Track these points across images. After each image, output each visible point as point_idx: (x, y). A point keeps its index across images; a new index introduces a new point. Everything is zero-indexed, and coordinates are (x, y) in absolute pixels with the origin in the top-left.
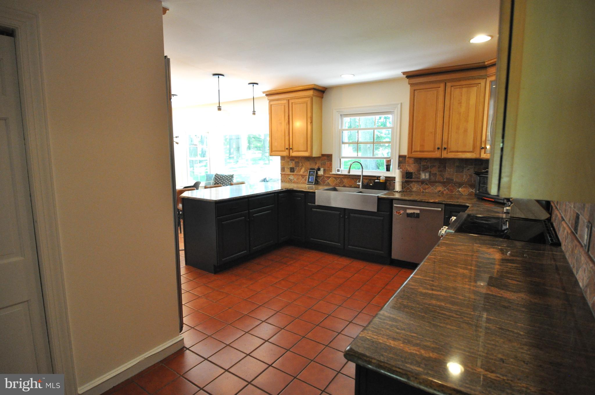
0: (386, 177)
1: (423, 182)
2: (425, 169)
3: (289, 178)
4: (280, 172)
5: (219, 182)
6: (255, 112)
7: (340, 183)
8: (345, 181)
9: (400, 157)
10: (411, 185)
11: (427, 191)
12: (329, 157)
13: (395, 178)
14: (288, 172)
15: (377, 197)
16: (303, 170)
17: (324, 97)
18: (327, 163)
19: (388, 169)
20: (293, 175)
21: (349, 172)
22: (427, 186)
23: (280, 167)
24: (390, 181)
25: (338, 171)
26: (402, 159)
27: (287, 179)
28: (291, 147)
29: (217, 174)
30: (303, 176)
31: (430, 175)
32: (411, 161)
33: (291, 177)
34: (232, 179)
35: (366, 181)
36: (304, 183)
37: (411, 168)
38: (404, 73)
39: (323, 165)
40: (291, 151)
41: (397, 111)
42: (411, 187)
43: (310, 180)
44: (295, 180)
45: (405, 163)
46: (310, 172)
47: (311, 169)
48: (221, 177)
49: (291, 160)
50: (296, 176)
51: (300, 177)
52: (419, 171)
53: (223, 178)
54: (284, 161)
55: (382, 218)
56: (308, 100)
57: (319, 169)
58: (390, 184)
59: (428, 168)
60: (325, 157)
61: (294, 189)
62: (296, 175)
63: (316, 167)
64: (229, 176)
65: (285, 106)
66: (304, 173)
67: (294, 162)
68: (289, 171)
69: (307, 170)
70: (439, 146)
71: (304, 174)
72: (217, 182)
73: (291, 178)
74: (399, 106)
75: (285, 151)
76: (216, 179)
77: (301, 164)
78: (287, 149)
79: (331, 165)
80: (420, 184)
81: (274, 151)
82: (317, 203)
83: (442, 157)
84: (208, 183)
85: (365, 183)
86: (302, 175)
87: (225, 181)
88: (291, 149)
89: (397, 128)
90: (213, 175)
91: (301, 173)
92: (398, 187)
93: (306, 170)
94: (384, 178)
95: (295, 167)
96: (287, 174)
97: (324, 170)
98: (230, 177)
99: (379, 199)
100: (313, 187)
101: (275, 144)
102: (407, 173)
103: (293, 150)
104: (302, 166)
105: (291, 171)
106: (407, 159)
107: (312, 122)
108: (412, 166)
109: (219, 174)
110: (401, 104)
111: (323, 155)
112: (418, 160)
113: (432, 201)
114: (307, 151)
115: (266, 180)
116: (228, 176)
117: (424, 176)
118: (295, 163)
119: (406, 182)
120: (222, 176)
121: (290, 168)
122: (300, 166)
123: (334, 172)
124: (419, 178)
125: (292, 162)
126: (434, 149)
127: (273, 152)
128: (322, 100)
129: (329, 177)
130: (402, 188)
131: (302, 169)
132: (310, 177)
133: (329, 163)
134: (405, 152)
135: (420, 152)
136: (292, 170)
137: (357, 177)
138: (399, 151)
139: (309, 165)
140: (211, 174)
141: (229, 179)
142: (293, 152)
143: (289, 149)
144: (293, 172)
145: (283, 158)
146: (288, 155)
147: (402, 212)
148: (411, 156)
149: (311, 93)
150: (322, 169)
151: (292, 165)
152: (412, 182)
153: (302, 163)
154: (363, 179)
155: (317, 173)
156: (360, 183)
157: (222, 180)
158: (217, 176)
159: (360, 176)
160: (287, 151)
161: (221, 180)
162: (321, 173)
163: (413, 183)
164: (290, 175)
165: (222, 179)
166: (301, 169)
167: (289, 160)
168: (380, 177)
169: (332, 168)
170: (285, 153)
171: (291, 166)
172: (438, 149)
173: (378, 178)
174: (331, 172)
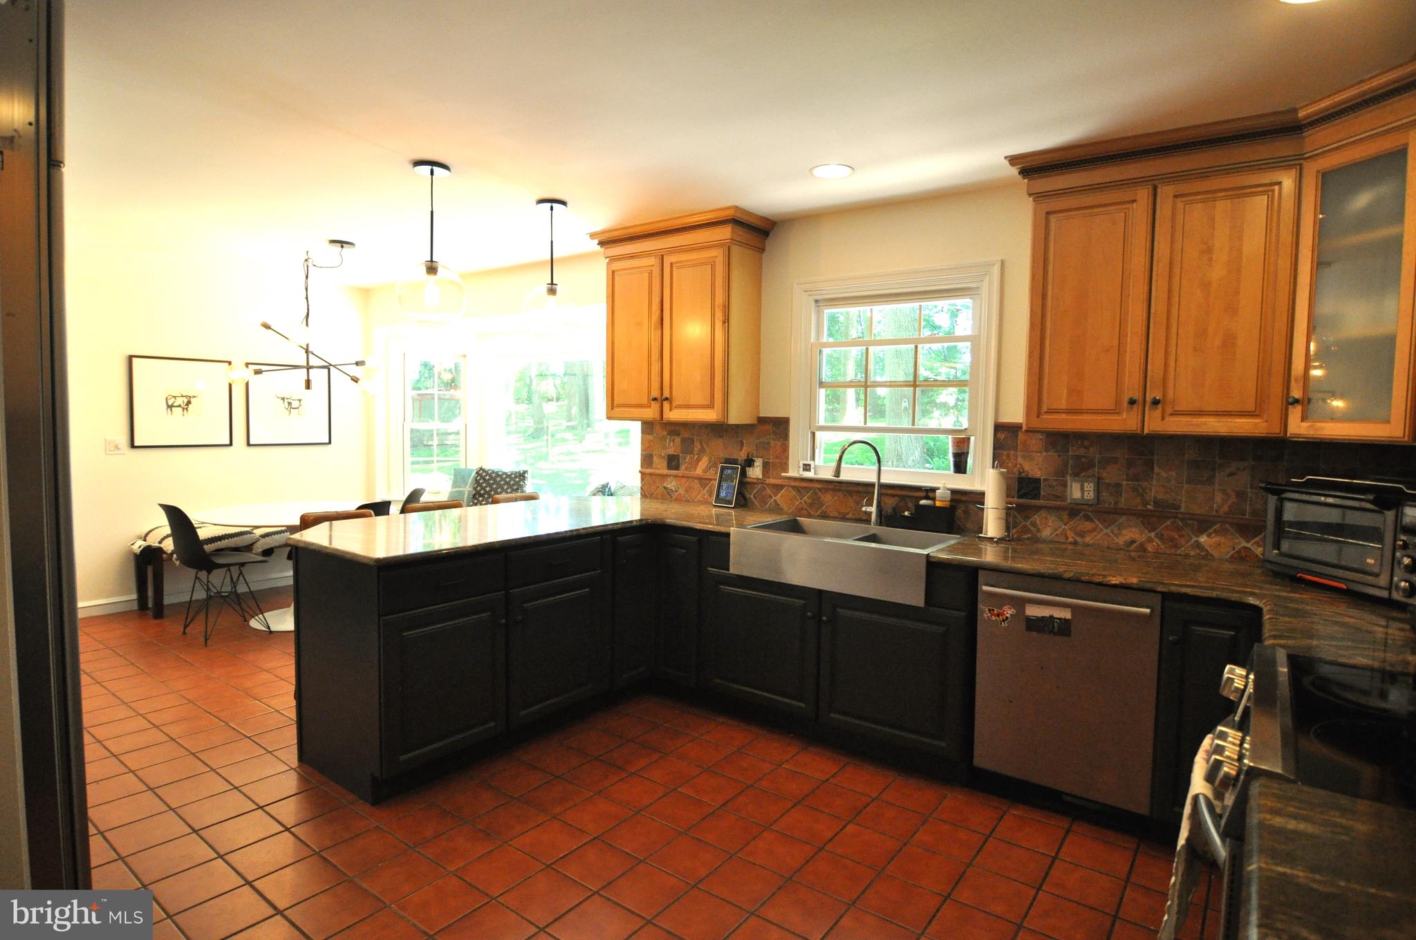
0: (954, 492)
1: (1075, 511)
2: (1081, 469)
3: (665, 487)
4: (639, 468)
5: (485, 490)
6: (554, 286)
7: (811, 505)
8: (828, 499)
9: (999, 428)
10: (1037, 518)
11: (1088, 539)
12: (780, 426)
13: (982, 494)
14: (661, 467)
15: (923, 562)
16: (704, 463)
17: (767, 248)
18: (772, 443)
19: (960, 467)
20: (676, 476)
21: (837, 473)
22: (1088, 525)
23: (640, 452)
24: (968, 502)
25: (807, 467)
26: (1005, 435)
27: (658, 487)
28: (666, 394)
29: (481, 469)
30: (703, 481)
31: (1098, 491)
32: (1036, 442)
33: (671, 484)
34: (522, 483)
35: (890, 503)
36: (706, 502)
37: (1036, 466)
38: (1013, 160)
39: (764, 447)
40: (666, 405)
41: (989, 287)
42: (1034, 524)
43: (723, 494)
44: (681, 491)
45: (1015, 448)
46: (723, 469)
47: (728, 461)
48: (491, 478)
49: (672, 433)
50: (684, 480)
51: (696, 485)
52: (1061, 473)
53: (498, 479)
54: (650, 437)
55: (941, 629)
56: (718, 254)
57: (749, 463)
58: (966, 512)
59: (1091, 465)
60: (769, 427)
61: (668, 521)
62: (683, 477)
63: (742, 456)
64: (513, 476)
65: (651, 274)
66: (705, 471)
67: (678, 440)
68: (665, 463)
69: (715, 465)
70: (1137, 395)
71: (708, 475)
72: (480, 490)
73: (669, 486)
74: (996, 270)
75: (650, 407)
76: (477, 481)
77: (699, 447)
78: (655, 399)
79: (785, 449)
80: (1065, 517)
81: (619, 406)
82: (733, 570)
83: (1146, 431)
84: (456, 492)
85: (888, 509)
86: (700, 479)
87: (502, 488)
88: (667, 399)
89: (988, 342)
90: (472, 470)
91: (699, 471)
92: (992, 526)
93: (712, 465)
94: (948, 494)
95: (681, 455)
96: (660, 475)
97: (766, 466)
98: (516, 477)
99: (933, 565)
100: (730, 515)
101: (621, 385)
102: (1021, 481)
103: (671, 403)
104: (702, 451)
105: (670, 467)
106: (1021, 436)
107: (726, 321)
108: (1039, 458)
109: (486, 467)
110: (1003, 263)
111: (762, 421)
112: (1058, 440)
113: (1115, 581)
114: (711, 406)
115: (607, 490)
116: (511, 474)
117: (1079, 491)
118: (683, 440)
119: (1020, 508)
120: (494, 475)
121: (666, 458)
122: (695, 453)
123: (794, 471)
124: (1063, 498)
125: (673, 441)
126: (1118, 402)
127: (615, 409)
128: (760, 260)
129: (778, 488)
130: (1008, 529)
131: (700, 460)
132: (724, 485)
133: (779, 443)
134: (1015, 413)
135: (1068, 412)
136: (673, 462)
137: (861, 490)
138: (997, 409)
139: (720, 448)
140: (468, 467)
141: (512, 482)
142: (671, 410)
143: (662, 400)
144: (677, 468)
145: (648, 427)
146: (657, 416)
147: (1009, 612)
148: (1036, 424)
149: (725, 233)
150: (758, 463)
151: (673, 447)
152: (1039, 508)
153: (701, 444)
154: (880, 495)
155: (743, 474)
156: (873, 509)
157: (494, 486)
158: (481, 475)
159: (872, 485)
160: (655, 405)
161: (490, 485)
162: (756, 472)
163: (1043, 513)
164: (667, 476)
165: (493, 484)
166: (698, 460)
167: (665, 433)
168: (933, 490)
169: (787, 458)
170: (651, 413)
171: (671, 451)
172: (1132, 402)
173: (929, 492)
174: (786, 470)
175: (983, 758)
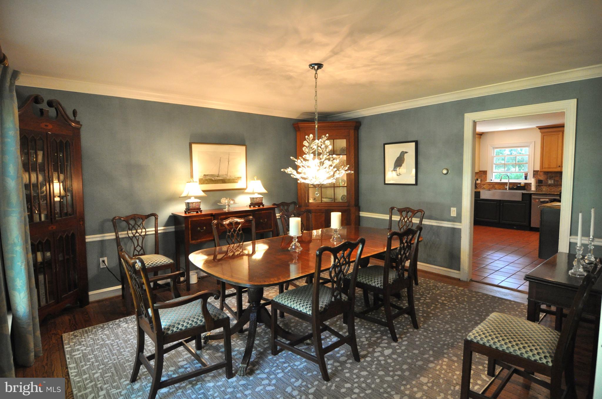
0: (525, 183)
1: (550, 185)
2: (551, 178)
7: (492, 187)
8: (496, 186)
9: (534, 171)
10: (542, 187)
11: (552, 190)
12: (485, 173)
13: (531, 184)
15: (521, 194)
17: (482, 138)
18: (483, 176)
19: (526, 178)
21: (500, 181)
22: (552, 188)
24: (527, 185)
25: (491, 180)
26: (535, 173)
31: (554, 181)
32: (542, 173)
35: (511, 186)
37: (542, 178)
38: (537, 127)
39: (480, 177)
41: (532, 146)
42: (541, 188)
45: (538, 175)
52: (547, 179)
55: (524, 204)
58: (527, 187)
59: (553, 177)
60: (482, 173)
70: (560, 165)
74: (533, 143)
79: (486, 177)
80: (548, 187)
82: (481, 198)
85: (511, 187)
89: (532, 155)
92: (533, 188)
94: (524, 184)
97: (481, 180)
99: (523, 194)
102: (539, 180)
106: (539, 173)
108: (543, 176)
110: (535, 142)
111: (480, 171)
112: (546, 173)
113: (556, 194)
117: (550, 182)
119: (538, 185)
123: (488, 181)
124: (547, 183)
126: (557, 166)
128: (480, 140)
129: (484, 184)
130: (536, 189)
134: (538, 168)
135: (548, 168)
138: (534, 168)
147: (537, 200)
148: (542, 171)
150: (479, 180)
152: (543, 185)
154: (509, 185)
156: (508, 187)
159: (507, 183)
163: (543, 186)
168: (521, 183)
169: (487, 178)
172: (559, 166)
173: (520, 183)
174: (486, 180)
175: (533, 225)
